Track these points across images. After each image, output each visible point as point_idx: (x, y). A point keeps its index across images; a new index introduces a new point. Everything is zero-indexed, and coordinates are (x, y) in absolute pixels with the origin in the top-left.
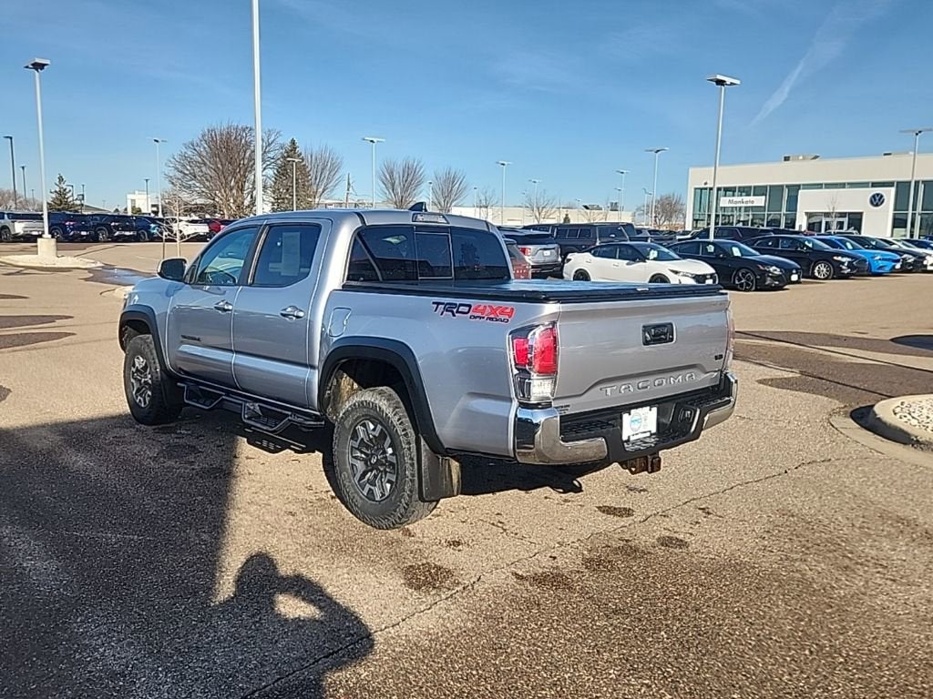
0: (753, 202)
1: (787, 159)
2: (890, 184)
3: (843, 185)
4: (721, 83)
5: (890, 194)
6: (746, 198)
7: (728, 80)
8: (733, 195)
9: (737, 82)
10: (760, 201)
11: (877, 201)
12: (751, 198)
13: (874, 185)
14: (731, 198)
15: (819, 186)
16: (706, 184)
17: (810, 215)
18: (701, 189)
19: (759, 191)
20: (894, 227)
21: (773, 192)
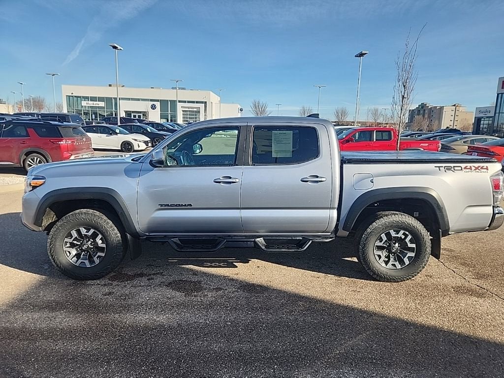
0: (99, 104)
1: (110, 85)
2: (158, 101)
3: (138, 100)
4: (115, 47)
5: (158, 104)
6: (95, 103)
7: (119, 48)
8: (88, 101)
9: (122, 49)
10: (102, 104)
11: (153, 107)
12: (97, 102)
13: (151, 100)
14: (87, 102)
15: (129, 99)
16: (72, 94)
17: (126, 112)
18: (69, 96)
19: (101, 99)
20: (161, 118)
21: (108, 100)
